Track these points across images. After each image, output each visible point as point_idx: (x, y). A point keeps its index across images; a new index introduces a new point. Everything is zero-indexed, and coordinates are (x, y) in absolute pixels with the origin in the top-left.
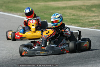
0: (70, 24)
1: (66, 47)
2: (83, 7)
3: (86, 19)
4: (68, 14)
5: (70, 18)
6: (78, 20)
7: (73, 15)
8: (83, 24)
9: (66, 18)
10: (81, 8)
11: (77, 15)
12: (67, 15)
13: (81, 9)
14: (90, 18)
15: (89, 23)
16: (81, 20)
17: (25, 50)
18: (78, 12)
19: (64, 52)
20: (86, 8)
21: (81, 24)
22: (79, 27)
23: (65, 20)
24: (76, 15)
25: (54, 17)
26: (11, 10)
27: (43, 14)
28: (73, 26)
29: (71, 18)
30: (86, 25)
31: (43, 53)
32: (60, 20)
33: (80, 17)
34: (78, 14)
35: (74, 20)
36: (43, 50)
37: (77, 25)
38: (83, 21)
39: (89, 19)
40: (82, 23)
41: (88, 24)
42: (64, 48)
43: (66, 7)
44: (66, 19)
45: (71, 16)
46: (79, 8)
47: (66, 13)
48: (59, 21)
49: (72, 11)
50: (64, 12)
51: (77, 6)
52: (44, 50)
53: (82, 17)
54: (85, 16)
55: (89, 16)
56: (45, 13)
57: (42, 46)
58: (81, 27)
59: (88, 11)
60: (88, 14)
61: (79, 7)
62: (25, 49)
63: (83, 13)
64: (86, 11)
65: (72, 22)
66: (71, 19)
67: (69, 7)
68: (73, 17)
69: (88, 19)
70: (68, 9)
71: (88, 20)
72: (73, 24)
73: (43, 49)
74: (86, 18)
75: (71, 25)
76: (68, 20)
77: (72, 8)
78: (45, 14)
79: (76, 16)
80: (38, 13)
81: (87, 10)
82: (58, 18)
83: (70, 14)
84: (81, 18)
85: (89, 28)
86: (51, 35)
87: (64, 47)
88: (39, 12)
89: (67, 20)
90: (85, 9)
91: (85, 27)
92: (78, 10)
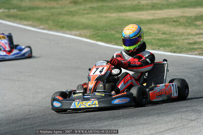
0: (157, 47)
2: (182, 19)
3: (184, 40)
4: (156, 32)
5: (157, 37)
6: (171, 41)
7: (164, 33)
8: (179, 47)
9: (151, 37)
10: (177, 21)
11: (170, 33)
12: (154, 34)
13: (178, 23)
14: (190, 37)
15: (188, 46)
16: (175, 40)
18: (172, 28)
20: (186, 21)
21: (174, 47)
22: (171, 52)
23: (149, 41)
24: (167, 32)
26: (62, 27)
27: (113, 32)
28: (162, 51)
29: (160, 38)
30: (183, 48)
33: (174, 36)
34: (172, 31)
35: (164, 40)
37: (168, 50)
38: (178, 42)
39: (189, 39)
40: (177, 45)
41: (186, 47)
43: (153, 20)
44: (151, 39)
45: (160, 35)
46: (174, 21)
47: (152, 29)
49: (162, 26)
50: (149, 28)
51: (171, 18)
53: (177, 36)
54: (182, 34)
55: (189, 34)
56: (118, 30)
58: (174, 52)
59: (189, 26)
60: (189, 30)
61: (175, 19)
63: (181, 30)
64: (185, 26)
65: (160, 44)
66: (158, 40)
67: (158, 20)
68: (163, 37)
69: (186, 39)
70: (156, 23)
71: (186, 41)
72: (161, 49)
74: (183, 37)
75: (159, 49)
76: (154, 42)
77: (163, 21)
78: (116, 31)
79: (168, 34)
80: (106, 30)
81: (187, 24)
83: (159, 31)
84: (176, 38)
85: (187, 53)
88: (108, 29)
89: (153, 40)
90: (184, 23)
91: (180, 52)
92: (173, 24)
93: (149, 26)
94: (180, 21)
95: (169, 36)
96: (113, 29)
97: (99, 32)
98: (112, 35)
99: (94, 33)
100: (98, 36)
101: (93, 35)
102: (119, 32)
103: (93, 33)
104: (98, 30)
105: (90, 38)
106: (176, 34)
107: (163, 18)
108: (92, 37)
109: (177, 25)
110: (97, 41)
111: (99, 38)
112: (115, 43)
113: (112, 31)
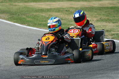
1: (71, 56)
2: (71, 9)
10: (69, 11)
13: (69, 12)
17: (22, 59)
18: (66, 15)
19: (69, 62)
24: (63, 19)
25: (51, 21)
31: (44, 62)
32: (59, 24)
33: (69, 21)
34: (67, 18)
36: (43, 59)
42: (69, 57)
43: (51, 9)
46: (66, 11)
48: (57, 26)
49: (59, 14)
50: (49, 15)
51: (63, 8)
52: (45, 59)
57: (43, 54)
61: (66, 9)
62: (22, 57)
67: (55, 9)
70: (53, 11)
73: (44, 57)
77: (58, 10)
78: (26, 16)
80: (19, 15)
82: (56, 22)
86: (52, 41)
87: (69, 55)
92: (66, 13)
93: (49, 13)
94: (70, 11)
95: (66, 21)
96: (24, 14)
97: (14, 16)
98: (24, 18)
99: (11, 16)
100: (14, 19)
101: (10, 18)
102: (28, 16)
103: (9, 16)
104: (13, 14)
105: (8, 20)
106: (70, 20)
107: (58, 8)
108: (10, 19)
109: (69, 14)
110: (15, 22)
111: (15, 20)
112: (28, 24)
113: (23, 16)
